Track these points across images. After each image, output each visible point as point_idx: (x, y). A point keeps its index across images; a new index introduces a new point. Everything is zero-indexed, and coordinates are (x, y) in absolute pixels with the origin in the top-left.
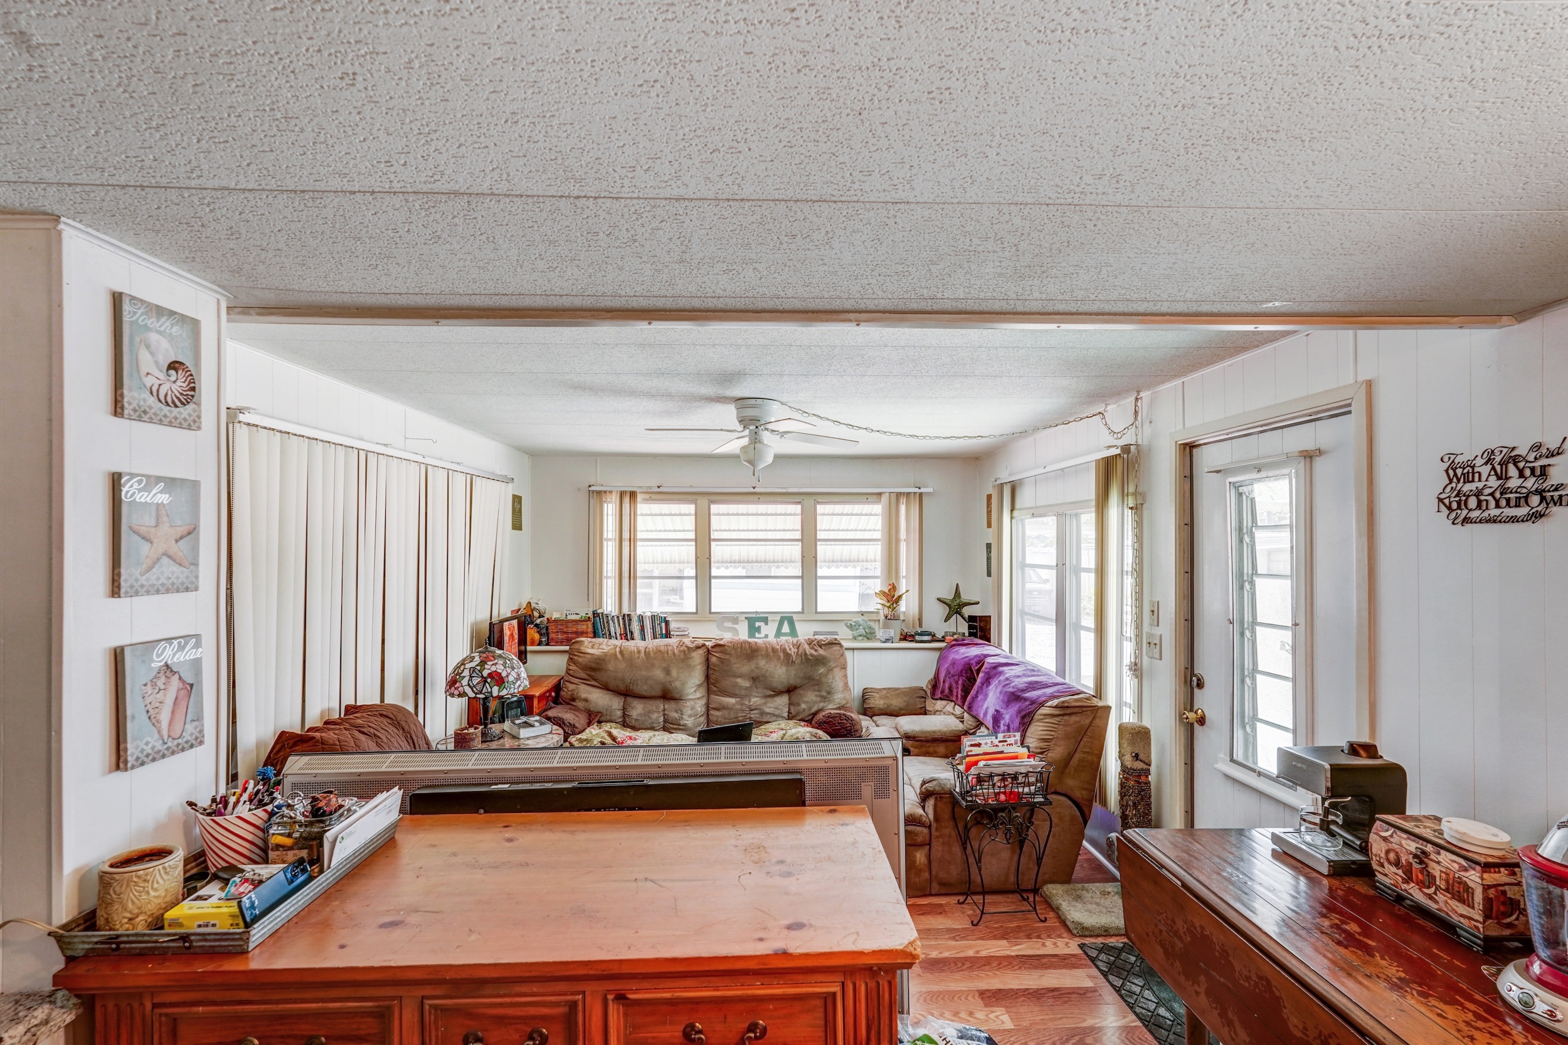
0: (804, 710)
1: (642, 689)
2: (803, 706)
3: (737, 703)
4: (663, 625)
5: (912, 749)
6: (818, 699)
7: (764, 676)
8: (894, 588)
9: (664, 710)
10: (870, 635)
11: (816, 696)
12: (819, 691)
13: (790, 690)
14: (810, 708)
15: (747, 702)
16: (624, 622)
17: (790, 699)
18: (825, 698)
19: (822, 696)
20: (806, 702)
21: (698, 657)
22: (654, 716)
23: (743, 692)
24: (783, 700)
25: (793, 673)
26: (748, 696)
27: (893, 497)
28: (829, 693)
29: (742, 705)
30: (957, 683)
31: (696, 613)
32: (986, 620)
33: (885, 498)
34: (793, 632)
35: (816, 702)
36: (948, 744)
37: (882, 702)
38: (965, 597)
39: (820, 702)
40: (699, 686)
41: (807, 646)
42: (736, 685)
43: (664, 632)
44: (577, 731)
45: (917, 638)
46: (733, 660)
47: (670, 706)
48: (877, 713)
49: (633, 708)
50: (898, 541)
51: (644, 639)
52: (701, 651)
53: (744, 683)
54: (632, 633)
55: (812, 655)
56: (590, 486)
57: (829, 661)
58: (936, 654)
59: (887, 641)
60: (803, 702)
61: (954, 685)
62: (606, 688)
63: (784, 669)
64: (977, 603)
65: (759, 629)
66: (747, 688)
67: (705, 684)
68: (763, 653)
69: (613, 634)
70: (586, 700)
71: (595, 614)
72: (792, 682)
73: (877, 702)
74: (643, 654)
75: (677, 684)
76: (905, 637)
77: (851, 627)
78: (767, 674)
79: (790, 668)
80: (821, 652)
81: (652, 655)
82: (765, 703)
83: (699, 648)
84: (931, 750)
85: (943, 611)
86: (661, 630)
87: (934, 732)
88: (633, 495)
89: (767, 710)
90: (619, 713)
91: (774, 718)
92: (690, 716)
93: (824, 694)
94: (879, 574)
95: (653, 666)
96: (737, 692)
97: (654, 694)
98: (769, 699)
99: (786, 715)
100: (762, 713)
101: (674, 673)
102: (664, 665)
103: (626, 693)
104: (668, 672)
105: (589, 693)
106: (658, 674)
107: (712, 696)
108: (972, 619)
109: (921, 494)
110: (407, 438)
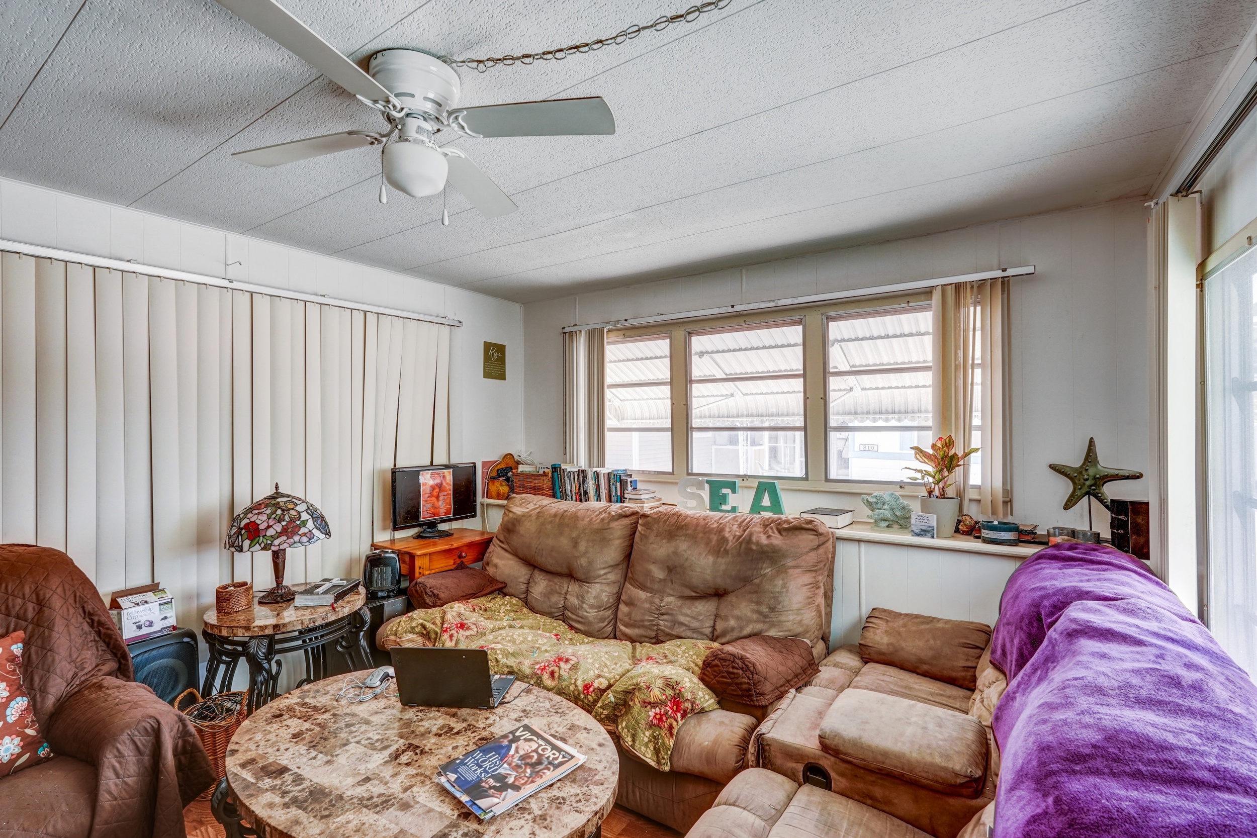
0: (733, 629)
1: (542, 560)
2: (732, 623)
3: (646, 600)
4: (618, 484)
5: (833, 775)
6: (755, 616)
7: (682, 566)
8: (950, 443)
9: (566, 593)
10: (901, 521)
11: (753, 611)
12: (758, 603)
13: (718, 594)
14: (742, 628)
15: (657, 601)
16: (579, 479)
17: (717, 608)
18: (766, 617)
19: (759, 613)
20: (738, 618)
21: (619, 529)
22: (554, 599)
23: (656, 586)
24: (704, 608)
25: (723, 567)
26: (662, 593)
27: (950, 291)
28: (772, 609)
29: (652, 603)
31: (672, 473)
32: (1141, 509)
33: (937, 296)
34: (776, 506)
35: (750, 621)
37: (886, 640)
38: (1106, 462)
39: (757, 621)
40: (615, 566)
41: (758, 529)
42: (648, 573)
43: (619, 494)
44: (439, 602)
45: (985, 533)
46: (652, 538)
47: (574, 587)
48: (875, 657)
49: (536, 583)
50: (965, 367)
51: (599, 499)
52: (626, 521)
53: (658, 573)
54: (586, 493)
55: (758, 543)
56: (563, 328)
57: (785, 556)
59: (923, 533)
60: (733, 617)
62: (515, 554)
63: (711, 559)
64: (1138, 476)
65: (723, 499)
66: (661, 580)
67: (625, 565)
68: (690, 532)
69: (569, 492)
70: (496, 566)
71: (555, 469)
72: (721, 582)
74: (557, 520)
75: (583, 561)
76: (972, 530)
77: (870, 505)
78: (687, 564)
79: (720, 560)
80: (777, 540)
81: (566, 520)
82: (681, 607)
83: (626, 516)
84: (878, 792)
85: (1064, 488)
86: (616, 491)
87: (885, 754)
88: (601, 331)
89: (682, 619)
90: (523, 587)
91: (689, 634)
92: (591, 606)
93: (765, 609)
94: (930, 423)
95: (561, 534)
96: (648, 584)
97: (559, 570)
98: (688, 602)
99: (708, 631)
100: (676, 623)
101: (582, 546)
102: (574, 535)
103: (531, 564)
104: (575, 544)
105: (502, 558)
106: (564, 542)
107: (628, 585)
108: (1118, 507)
109: (1005, 283)
110: (227, 265)
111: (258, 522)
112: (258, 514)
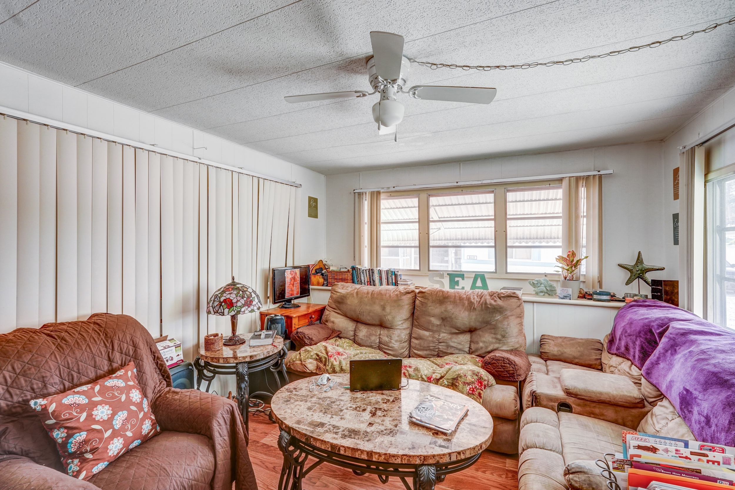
0: (482, 348)
1: (366, 318)
2: (481, 345)
3: (430, 336)
4: (394, 276)
5: (573, 406)
6: (494, 341)
7: (450, 317)
8: (574, 254)
9: (380, 335)
10: (550, 292)
11: (493, 338)
12: (495, 334)
13: (471, 331)
14: (487, 347)
15: (437, 336)
16: (369, 273)
17: (471, 338)
18: (500, 340)
19: (497, 339)
20: (484, 342)
21: (407, 300)
22: (373, 338)
23: (435, 328)
24: (465, 338)
25: (474, 317)
26: (439, 332)
27: (573, 181)
28: (503, 336)
29: (433, 337)
30: (634, 343)
31: (420, 270)
32: (674, 285)
33: (565, 183)
35: (492, 343)
36: (619, 409)
37: (556, 349)
38: (647, 263)
39: (496, 343)
40: (406, 320)
41: (488, 297)
42: (430, 322)
43: (394, 281)
44: (313, 343)
45: (595, 297)
46: (430, 304)
47: (384, 332)
48: (551, 358)
49: (360, 331)
50: (577, 217)
51: (381, 284)
52: (409, 296)
53: (436, 321)
54: (374, 281)
55: (491, 304)
56: (354, 190)
57: (506, 310)
58: (615, 313)
59: (565, 297)
60: (481, 342)
61: (631, 345)
62: (345, 315)
63: (467, 313)
64: (663, 269)
66: (438, 325)
67: (411, 319)
68: (452, 300)
69: (363, 281)
70: (333, 322)
71: (353, 268)
72: (473, 324)
73: (551, 348)
74: (370, 295)
75: (389, 317)
76: (584, 296)
77: (533, 285)
78: (453, 316)
79: (472, 313)
80: (500, 302)
81: (375, 296)
82: (451, 339)
83: (409, 293)
84: (597, 411)
85: (625, 275)
86: (392, 280)
87: (601, 393)
88: (379, 193)
89: (452, 344)
90: (352, 333)
91: (457, 351)
92: (396, 341)
93: (499, 337)
94: (561, 244)
95: (374, 303)
96: (430, 328)
97: (374, 322)
98: (454, 336)
99: (467, 350)
100: (448, 346)
101: (388, 309)
102: (382, 303)
103: (357, 320)
104: (384, 308)
105: (336, 318)
106: (377, 309)
107: (414, 328)
108: (655, 283)
109: (600, 177)
110: (194, 149)
111: (231, 298)
112: (230, 294)
